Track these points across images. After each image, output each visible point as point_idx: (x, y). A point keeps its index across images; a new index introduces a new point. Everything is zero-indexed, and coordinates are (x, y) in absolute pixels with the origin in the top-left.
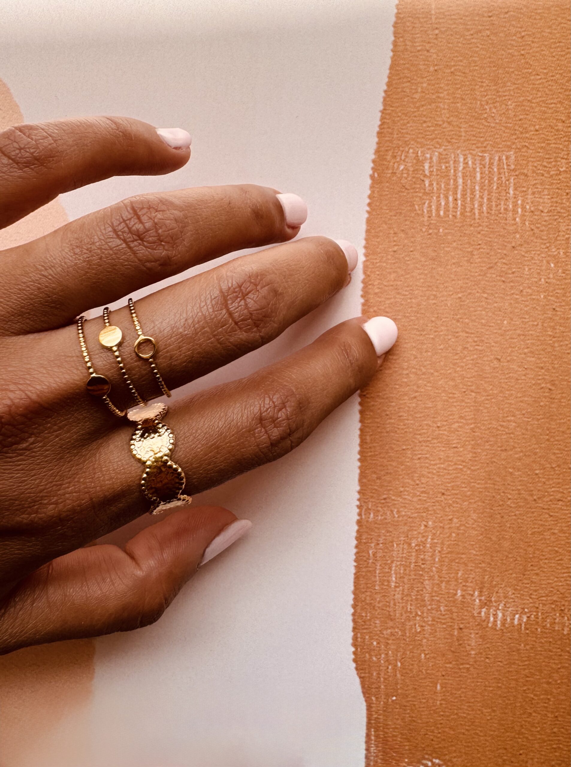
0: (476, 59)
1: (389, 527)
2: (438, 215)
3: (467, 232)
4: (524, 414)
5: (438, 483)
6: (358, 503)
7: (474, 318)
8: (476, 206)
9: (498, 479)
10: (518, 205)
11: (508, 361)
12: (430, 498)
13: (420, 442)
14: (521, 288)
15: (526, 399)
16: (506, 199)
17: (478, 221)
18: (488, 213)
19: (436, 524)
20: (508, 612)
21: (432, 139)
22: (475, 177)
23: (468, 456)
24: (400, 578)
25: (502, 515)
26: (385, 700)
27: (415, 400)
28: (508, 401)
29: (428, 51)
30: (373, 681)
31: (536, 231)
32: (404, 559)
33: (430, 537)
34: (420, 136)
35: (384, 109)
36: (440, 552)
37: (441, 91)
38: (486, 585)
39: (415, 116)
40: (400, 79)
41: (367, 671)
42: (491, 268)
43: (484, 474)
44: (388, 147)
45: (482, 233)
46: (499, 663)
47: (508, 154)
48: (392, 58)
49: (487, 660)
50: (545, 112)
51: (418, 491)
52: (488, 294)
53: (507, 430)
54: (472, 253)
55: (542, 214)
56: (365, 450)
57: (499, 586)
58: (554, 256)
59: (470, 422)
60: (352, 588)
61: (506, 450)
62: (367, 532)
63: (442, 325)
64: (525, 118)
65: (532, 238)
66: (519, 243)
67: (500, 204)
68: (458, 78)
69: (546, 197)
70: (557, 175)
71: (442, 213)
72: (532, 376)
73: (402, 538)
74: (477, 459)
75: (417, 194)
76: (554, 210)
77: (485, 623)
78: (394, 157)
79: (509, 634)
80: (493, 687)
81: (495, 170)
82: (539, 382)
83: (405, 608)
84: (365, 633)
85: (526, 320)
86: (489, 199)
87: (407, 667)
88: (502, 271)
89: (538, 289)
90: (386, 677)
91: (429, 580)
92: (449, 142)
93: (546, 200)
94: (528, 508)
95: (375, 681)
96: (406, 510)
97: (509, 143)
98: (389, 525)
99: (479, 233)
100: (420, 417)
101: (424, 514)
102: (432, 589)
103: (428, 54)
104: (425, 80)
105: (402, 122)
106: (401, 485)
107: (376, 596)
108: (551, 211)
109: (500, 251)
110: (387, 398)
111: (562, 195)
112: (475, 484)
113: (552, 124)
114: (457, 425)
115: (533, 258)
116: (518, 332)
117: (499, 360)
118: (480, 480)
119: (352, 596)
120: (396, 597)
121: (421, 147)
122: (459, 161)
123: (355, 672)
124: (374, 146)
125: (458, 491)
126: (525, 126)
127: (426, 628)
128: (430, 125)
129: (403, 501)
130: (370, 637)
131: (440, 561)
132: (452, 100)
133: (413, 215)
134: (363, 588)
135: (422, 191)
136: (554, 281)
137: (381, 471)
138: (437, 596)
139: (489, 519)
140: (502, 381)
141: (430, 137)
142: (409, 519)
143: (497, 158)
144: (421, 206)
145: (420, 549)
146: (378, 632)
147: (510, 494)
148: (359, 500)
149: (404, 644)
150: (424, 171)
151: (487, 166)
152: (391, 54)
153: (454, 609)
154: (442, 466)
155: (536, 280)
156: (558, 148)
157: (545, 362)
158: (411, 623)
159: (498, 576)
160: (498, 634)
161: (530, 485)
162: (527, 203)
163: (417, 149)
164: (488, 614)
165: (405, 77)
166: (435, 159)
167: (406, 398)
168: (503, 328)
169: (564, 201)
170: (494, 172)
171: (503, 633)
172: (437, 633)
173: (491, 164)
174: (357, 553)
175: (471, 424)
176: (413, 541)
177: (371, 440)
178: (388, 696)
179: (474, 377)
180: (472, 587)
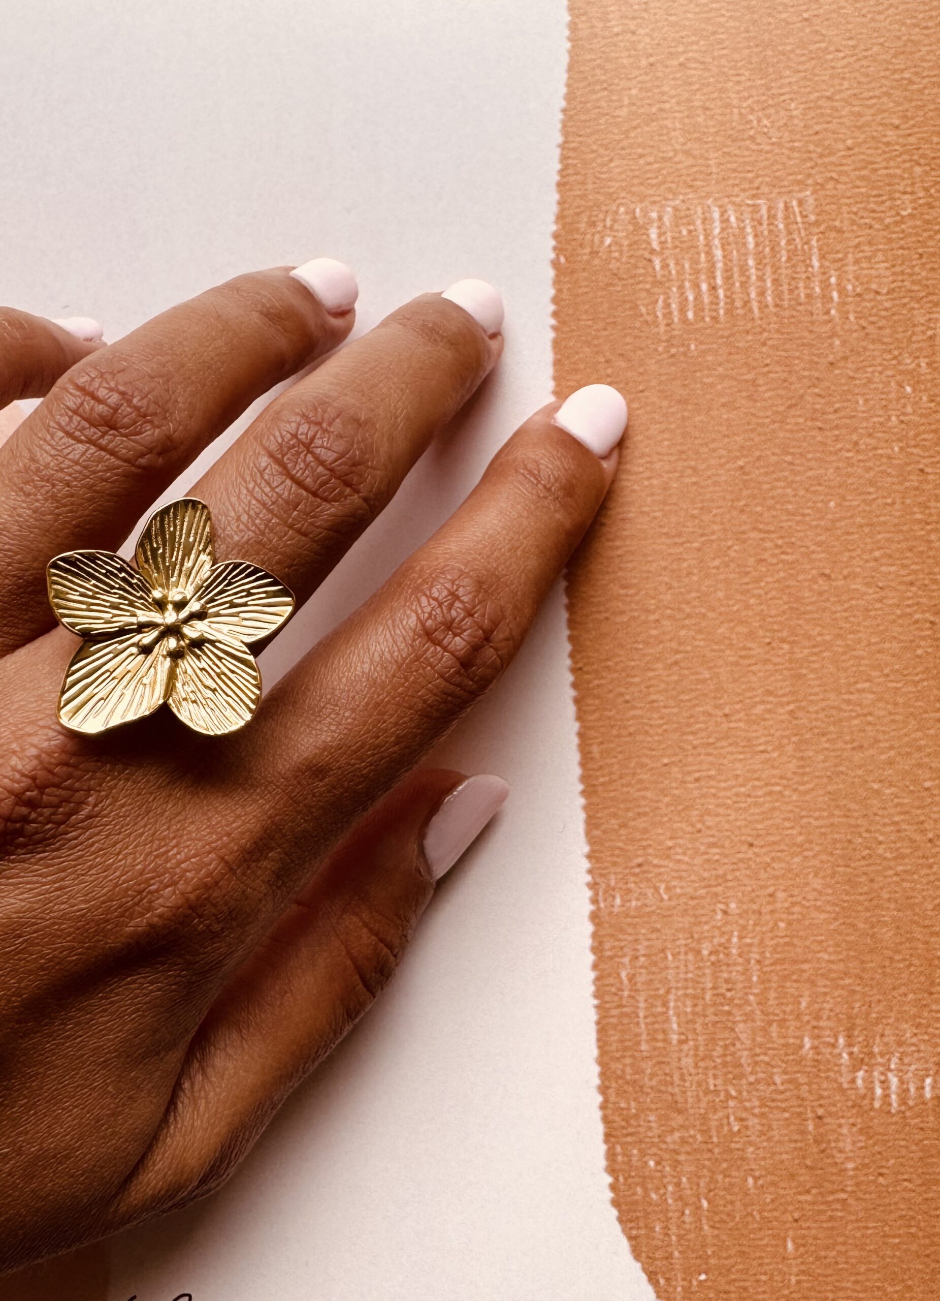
0: (723, 36)
1: (655, 922)
2: (684, 320)
3: (741, 345)
4: (887, 675)
5: (738, 823)
6: (589, 878)
7: (770, 502)
8: (753, 295)
9: (853, 806)
10: (830, 284)
11: (845, 578)
12: (726, 856)
13: (694, 748)
14: (855, 437)
15: (887, 645)
16: (808, 278)
17: (759, 322)
18: (776, 305)
19: (745, 907)
20: (910, 1075)
21: (659, 185)
22: (744, 244)
23: (791, 765)
24: (687, 1023)
25: (872, 875)
26: (685, 1283)
27: (676, 668)
28: (853, 653)
29: (633, 33)
30: (655, 1242)
31: (871, 329)
32: (690, 984)
33: (736, 933)
34: (636, 181)
35: (565, 142)
36: (758, 962)
37: (665, 98)
38: (858, 1022)
39: (623, 149)
40: (589, 85)
41: (642, 1224)
42: (790, 407)
43: (826, 799)
44: (578, 207)
45: (770, 343)
46: (906, 1184)
47: (801, 195)
48: (570, 52)
49: (881, 1180)
50: (859, 115)
51: (702, 844)
52: (793, 454)
53: (858, 708)
54: (754, 383)
55: (879, 298)
56: (591, 772)
57: (884, 1021)
58: (910, 372)
59: (785, 699)
60: (595, 1052)
61: (861, 747)
62: (612, 935)
63: (713, 522)
64: (826, 130)
65: (864, 344)
66: (841, 354)
67: (797, 288)
68: (693, 72)
69: (882, 265)
70: (896, 223)
71: (690, 315)
72: (895, 601)
73: (682, 942)
74: (808, 770)
75: (640, 286)
76: (900, 287)
77: (866, 1102)
78: (593, 224)
79: (916, 1121)
80: (899, 1236)
81: (781, 226)
82: (908, 610)
83: (704, 1084)
84: (630, 1143)
85: (871, 497)
86: (775, 281)
87: (721, 1208)
88: (815, 411)
89: (886, 436)
90: (682, 1232)
91: (745, 1021)
92: (691, 187)
93: (882, 272)
94: (919, 858)
95: (660, 1243)
96: (683, 884)
97: (800, 177)
98: (654, 918)
99: (764, 344)
100: (689, 700)
101: (720, 889)
102: (754, 1040)
103: (635, 38)
104: (634, 82)
105: (599, 161)
106: (668, 834)
107: (643, 1065)
108: (893, 290)
109: (806, 373)
110: (623, 670)
111: (911, 260)
112: (812, 820)
113: (875, 134)
114: (762, 707)
115: (870, 381)
116: (859, 520)
117: (828, 577)
118: (821, 810)
119: (596, 1069)
120: (684, 1062)
121: (641, 201)
122: (711, 218)
123: (618, 1227)
124: (554, 209)
125: (778, 838)
126: (827, 143)
127: (750, 1123)
128: (651, 159)
129: (676, 868)
130: (640, 1150)
131: (762, 982)
132: (686, 113)
133: (638, 324)
134: (617, 1051)
135: (650, 279)
136: (917, 419)
137: (627, 810)
138: (765, 1054)
139: (847, 887)
140: (838, 615)
141: (654, 181)
142: (692, 903)
143: (781, 206)
144: (650, 307)
145: (719, 961)
146: (656, 1140)
147: (882, 834)
148: (590, 872)
149: (709, 1159)
150: (649, 243)
151: (765, 223)
152: (568, 45)
153: (802, 1079)
154: (742, 790)
155: (881, 420)
156: (894, 176)
157: (915, 572)
158: (720, 1114)
159: (879, 1001)
160: (896, 1123)
161: (919, 812)
162: (849, 280)
163: (633, 206)
164: (869, 1082)
165: (598, 81)
166: (667, 220)
167: (659, 665)
168: (829, 516)
169: (917, 269)
170: (779, 231)
171: (904, 1118)
172: (775, 1133)
173: (772, 217)
174: (597, 979)
175: (788, 703)
176: (704, 946)
177: (601, 753)
178: (689, 1273)
179: (784, 612)
180: (831, 1029)
